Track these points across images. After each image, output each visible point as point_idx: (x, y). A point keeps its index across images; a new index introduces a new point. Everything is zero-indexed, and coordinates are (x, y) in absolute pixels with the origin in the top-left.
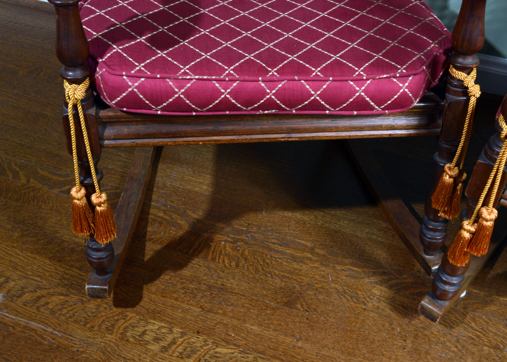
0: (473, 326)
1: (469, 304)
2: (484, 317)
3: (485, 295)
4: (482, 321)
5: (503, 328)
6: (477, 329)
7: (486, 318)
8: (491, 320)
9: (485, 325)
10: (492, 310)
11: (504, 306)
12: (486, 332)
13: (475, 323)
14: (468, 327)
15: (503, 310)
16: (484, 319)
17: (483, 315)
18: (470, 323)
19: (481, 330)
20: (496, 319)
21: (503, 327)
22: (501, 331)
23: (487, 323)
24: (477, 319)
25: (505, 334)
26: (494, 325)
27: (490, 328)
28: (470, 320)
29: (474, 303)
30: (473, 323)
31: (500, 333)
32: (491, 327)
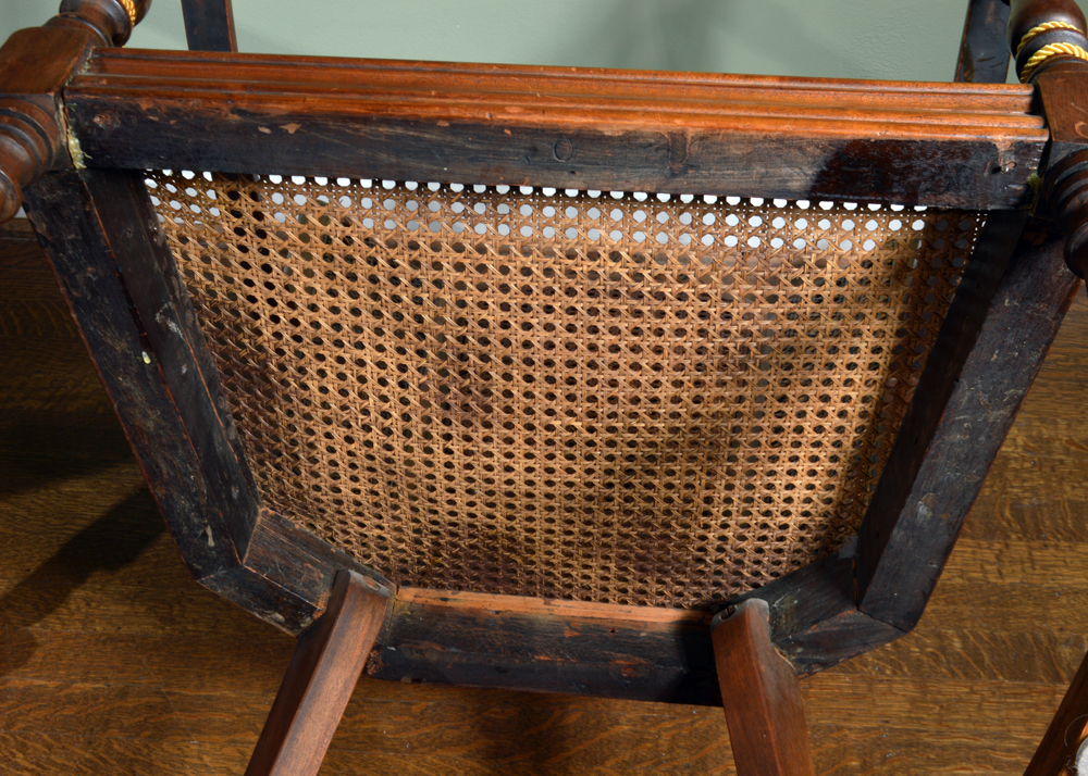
0: (18, 760)
1: (20, 714)
2: (45, 736)
3: (57, 688)
4: (38, 746)
5: (80, 752)
6: (26, 764)
7: (50, 736)
8: (58, 740)
9: (45, 753)
10: (66, 716)
11: (91, 703)
12: (43, 768)
13: (24, 754)
14: (8, 766)
15: (90, 711)
16: (44, 741)
17: (45, 731)
18: (13, 755)
19: (34, 767)
20: (70, 734)
21: (81, 748)
22: (75, 758)
23: (50, 747)
24: (30, 744)
25: (81, 763)
26: (63, 748)
27: (53, 757)
28: (14, 751)
29: (30, 710)
30: (20, 755)
31: (71, 764)
32: (55, 754)
